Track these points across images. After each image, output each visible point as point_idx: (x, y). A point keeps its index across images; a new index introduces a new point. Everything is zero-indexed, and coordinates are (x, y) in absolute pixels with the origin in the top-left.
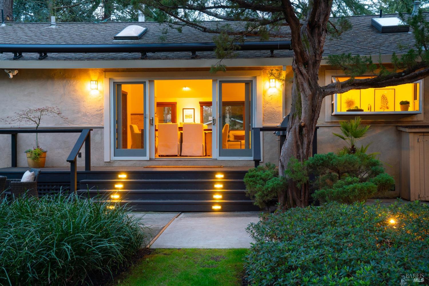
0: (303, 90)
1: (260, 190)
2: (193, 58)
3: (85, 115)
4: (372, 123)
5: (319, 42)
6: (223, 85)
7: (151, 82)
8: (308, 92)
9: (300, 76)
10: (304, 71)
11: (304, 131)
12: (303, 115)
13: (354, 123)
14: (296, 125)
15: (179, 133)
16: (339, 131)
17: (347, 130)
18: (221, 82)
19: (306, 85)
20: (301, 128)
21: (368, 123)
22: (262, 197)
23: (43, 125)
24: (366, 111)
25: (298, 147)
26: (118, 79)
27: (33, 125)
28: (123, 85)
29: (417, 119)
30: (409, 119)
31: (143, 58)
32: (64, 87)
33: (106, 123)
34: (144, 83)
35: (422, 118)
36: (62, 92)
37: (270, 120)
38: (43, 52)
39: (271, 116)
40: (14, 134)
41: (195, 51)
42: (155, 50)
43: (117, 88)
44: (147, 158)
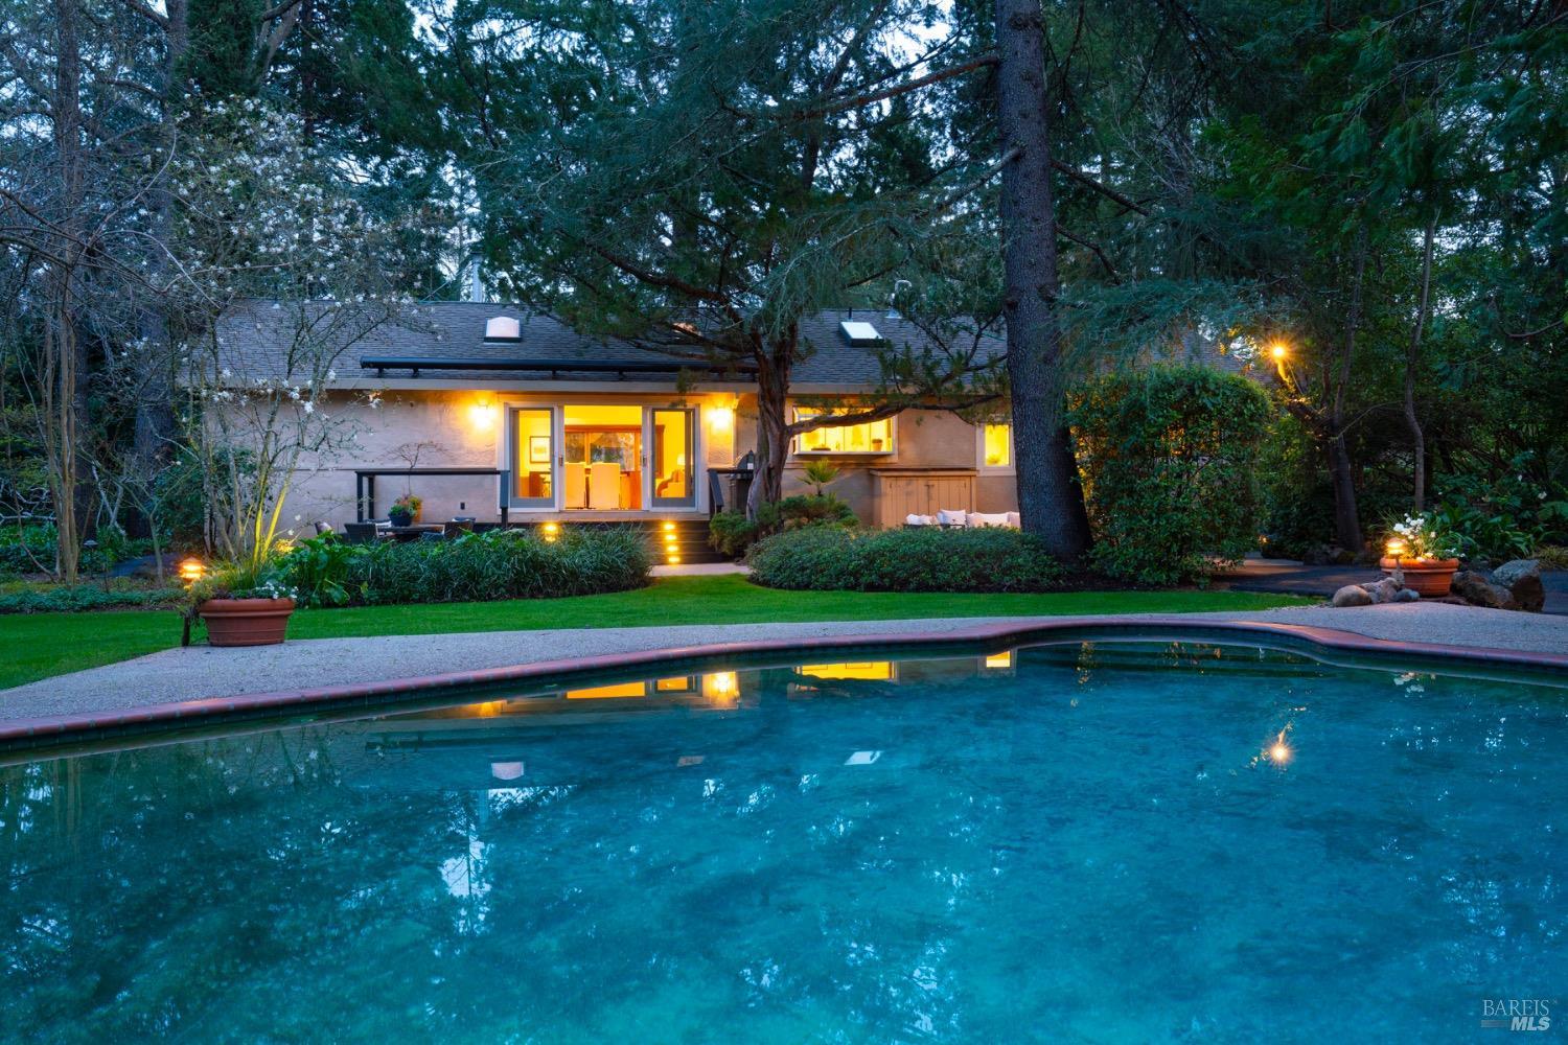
0: (771, 428)
1: (729, 534)
2: (621, 380)
3: (470, 452)
4: (841, 465)
5: (785, 376)
6: (657, 413)
7: (561, 408)
8: (775, 430)
9: (766, 414)
10: (772, 410)
11: (773, 473)
12: (771, 456)
13: (820, 464)
14: (764, 467)
15: (585, 476)
16: (804, 474)
17: (813, 473)
18: (654, 410)
19: (773, 424)
20: (769, 470)
21: (836, 465)
22: (732, 542)
23: (418, 466)
24: (834, 450)
25: (766, 489)
26: (516, 404)
27: (407, 465)
28: (521, 412)
29: (889, 460)
30: (882, 461)
31: (555, 378)
32: (441, 412)
33: (501, 464)
34: (552, 410)
35: (895, 459)
36: (438, 420)
37: (717, 459)
38: (416, 368)
39: (717, 455)
40: (371, 475)
41: (622, 371)
42: (569, 368)
43: (513, 415)
44: (556, 509)
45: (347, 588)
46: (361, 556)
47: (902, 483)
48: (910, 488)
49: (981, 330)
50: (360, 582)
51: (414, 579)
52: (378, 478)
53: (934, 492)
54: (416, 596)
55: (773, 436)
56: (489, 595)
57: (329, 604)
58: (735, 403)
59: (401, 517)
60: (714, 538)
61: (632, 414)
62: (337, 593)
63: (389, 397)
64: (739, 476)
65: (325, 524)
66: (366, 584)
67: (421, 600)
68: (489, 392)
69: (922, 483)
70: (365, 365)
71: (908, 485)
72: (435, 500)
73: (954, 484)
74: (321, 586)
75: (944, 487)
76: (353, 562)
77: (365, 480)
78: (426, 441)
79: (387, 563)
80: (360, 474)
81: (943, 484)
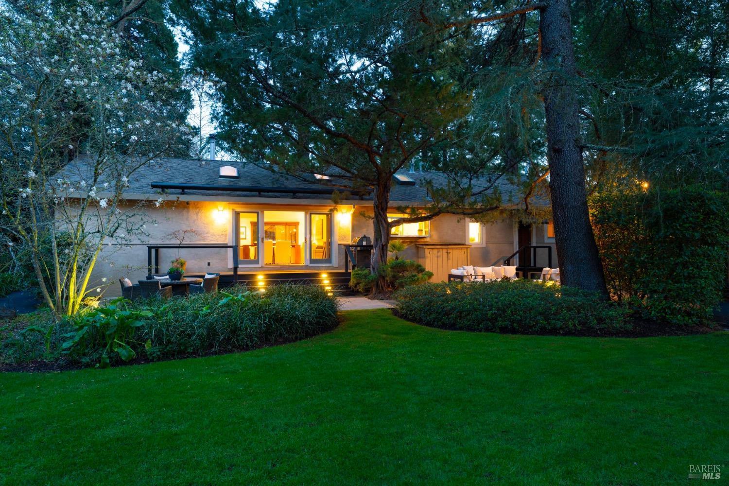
0: (382, 224)
2: (295, 198)
3: (214, 235)
5: (387, 196)
6: (312, 215)
7: (263, 212)
8: (385, 225)
9: (379, 216)
10: (382, 214)
11: (385, 248)
13: (398, 242)
14: (380, 244)
15: (272, 247)
18: (311, 214)
19: (383, 222)
20: (383, 246)
23: (184, 243)
24: (400, 235)
25: (381, 256)
26: (238, 210)
27: (178, 243)
28: (241, 214)
29: (425, 240)
30: (422, 240)
31: (260, 196)
32: (197, 214)
33: (230, 241)
34: (258, 213)
35: (428, 239)
36: (196, 218)
37: (343, 239)
38: (183, 189)
39: (344, 237)
40: (157, 248)
41: (295, 193)
42: (268, 191)
43: (237, 216)
44: (260, 265)
45: (134, 347)
46: (147, 318)
47: (435, 251)
48: (439, 254)
49: (471, 176)
50: (145, 341)
51: (190, 336)
52: (161, 250)
53: (450, 255)
54: (190, 350)
55: (384, 228)
56: (247, 345)
57: (117, 362)
58: (353, 210)
59: (175, 274)
60: (352, 282)
61: (299, 216)
62: (125, 352)
63: (168, 205)
64: (359, 249)
65: (127, 280)
66: (149, 342)
67: (195, 354)
68: (224, 203)
69: (444, 251)
70: (154, 186)
71: (438, 252)
72: (193, 261)
73: (459, 251)
74: (111, 346)
75: (455, 253)
76: (139, 324)
77: (153, 251)
78: (189, 229)
79: (168, 324)
80: (150, 248)
81: (455, 252)
